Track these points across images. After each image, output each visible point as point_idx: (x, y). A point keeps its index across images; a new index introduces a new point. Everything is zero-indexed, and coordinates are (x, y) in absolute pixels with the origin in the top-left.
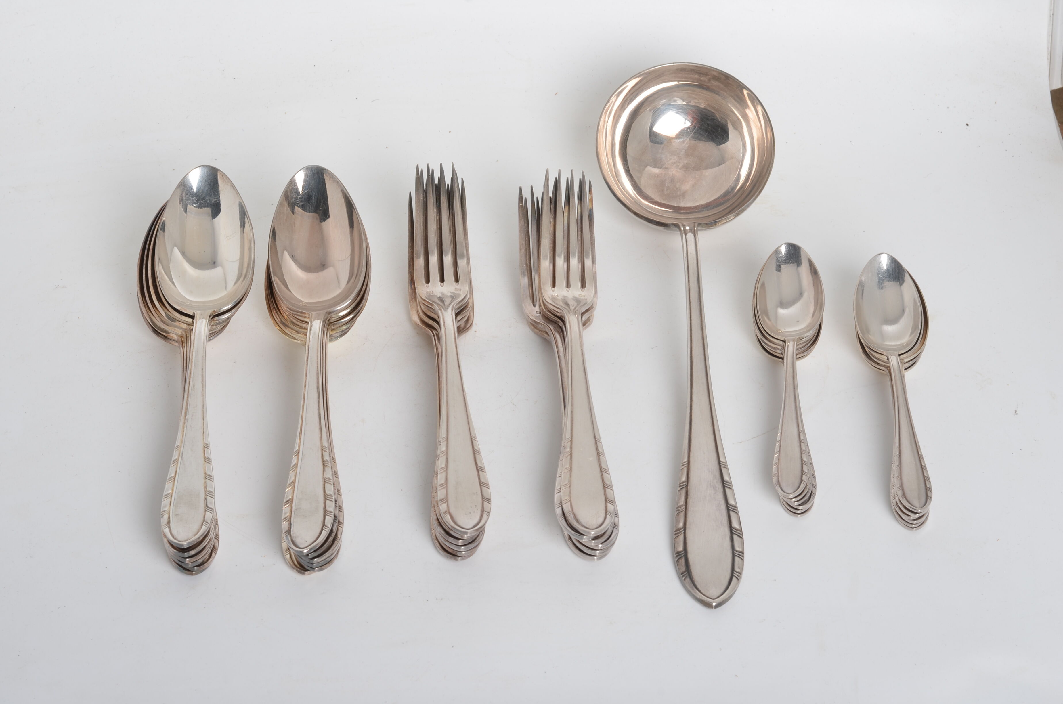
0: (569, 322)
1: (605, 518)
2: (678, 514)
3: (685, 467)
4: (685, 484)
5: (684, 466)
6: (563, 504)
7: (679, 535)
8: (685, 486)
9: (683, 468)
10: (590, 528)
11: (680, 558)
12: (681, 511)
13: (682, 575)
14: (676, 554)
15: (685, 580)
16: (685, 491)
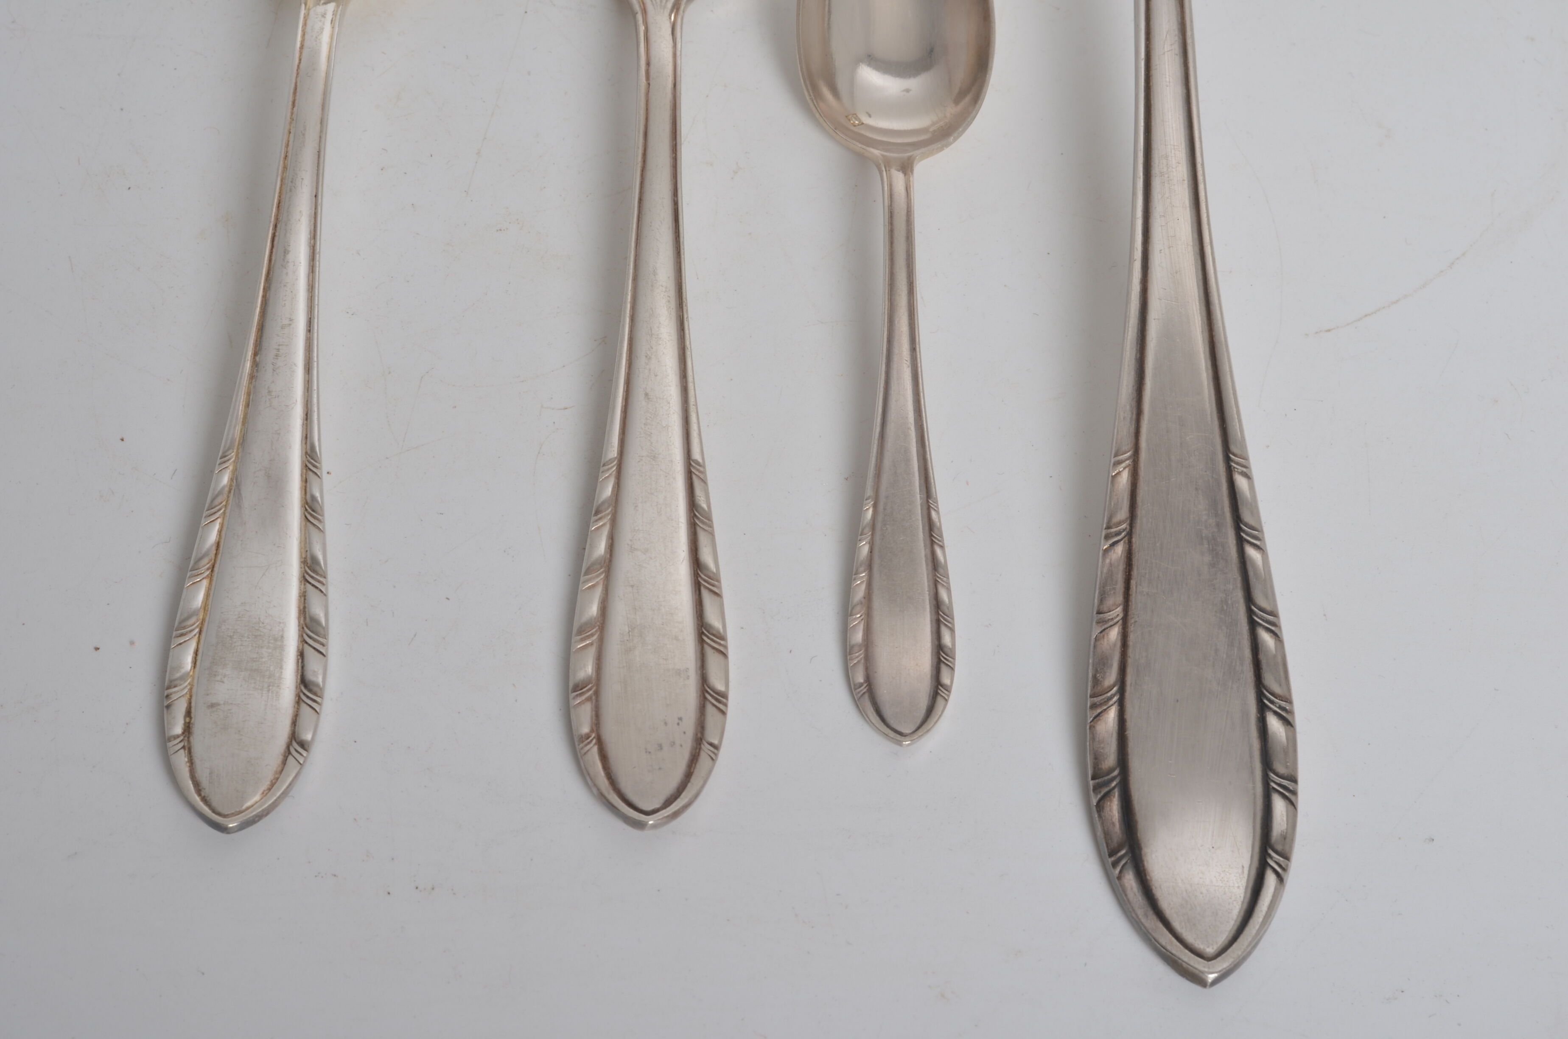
2: (1101, 632)
3: (1124, 468)
4: (1124, 530)
5: (1120, 468)
7: (1105, 710)
8: (1123, 534)
9: (1119, 473)
11: (1107, 795)
12: (1111, 623)
13: (1113, 859)
14: (1093, 778)
15: (1120, 877)
16: (1124, 551)
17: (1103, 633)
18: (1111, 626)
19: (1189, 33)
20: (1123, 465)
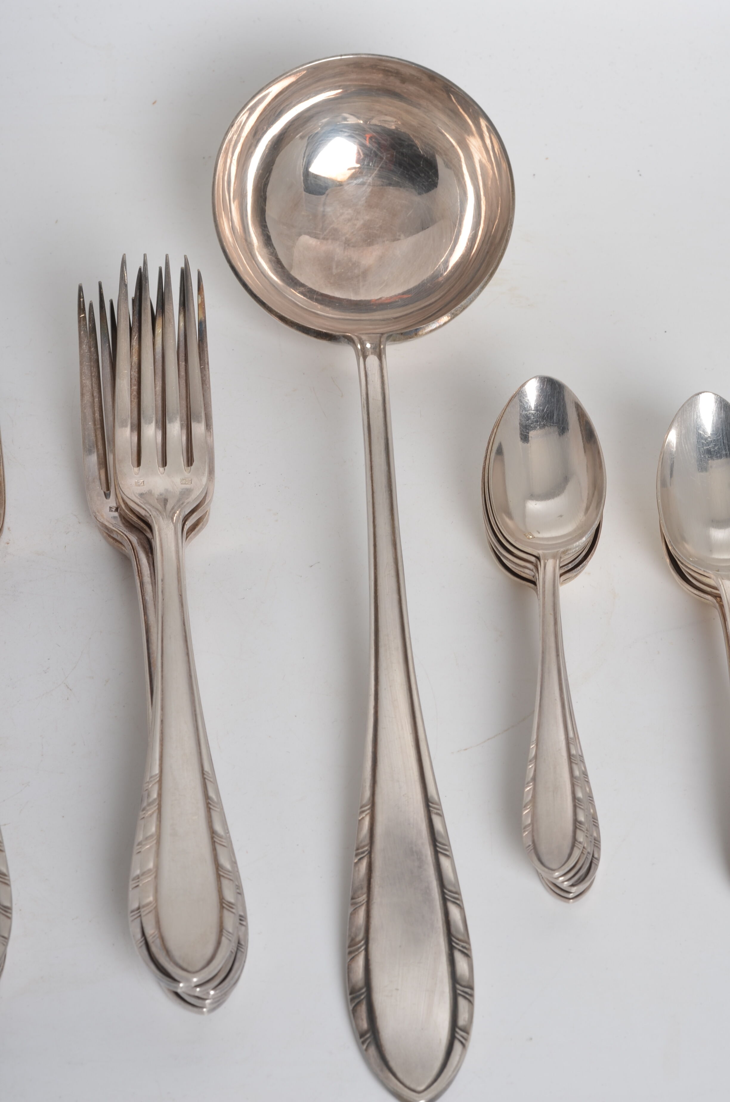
0: (161, 540)
1: (219, 943)
2: (354, 910)
3: (366, 815)
4: (366, 850)
5: (364, 815)
6: (143, 914)
7: (357, 955)
8: (366, 853)
9: (363, 818)
10: (190, 969)
11: (359, 1003)
12: (360, 904)
13: (363, 1039)
14: (351, 994)
15: (366, 1050)
16: (367, 864)
18: (360, 906)
19: (400, 564)
20: (366, 813)
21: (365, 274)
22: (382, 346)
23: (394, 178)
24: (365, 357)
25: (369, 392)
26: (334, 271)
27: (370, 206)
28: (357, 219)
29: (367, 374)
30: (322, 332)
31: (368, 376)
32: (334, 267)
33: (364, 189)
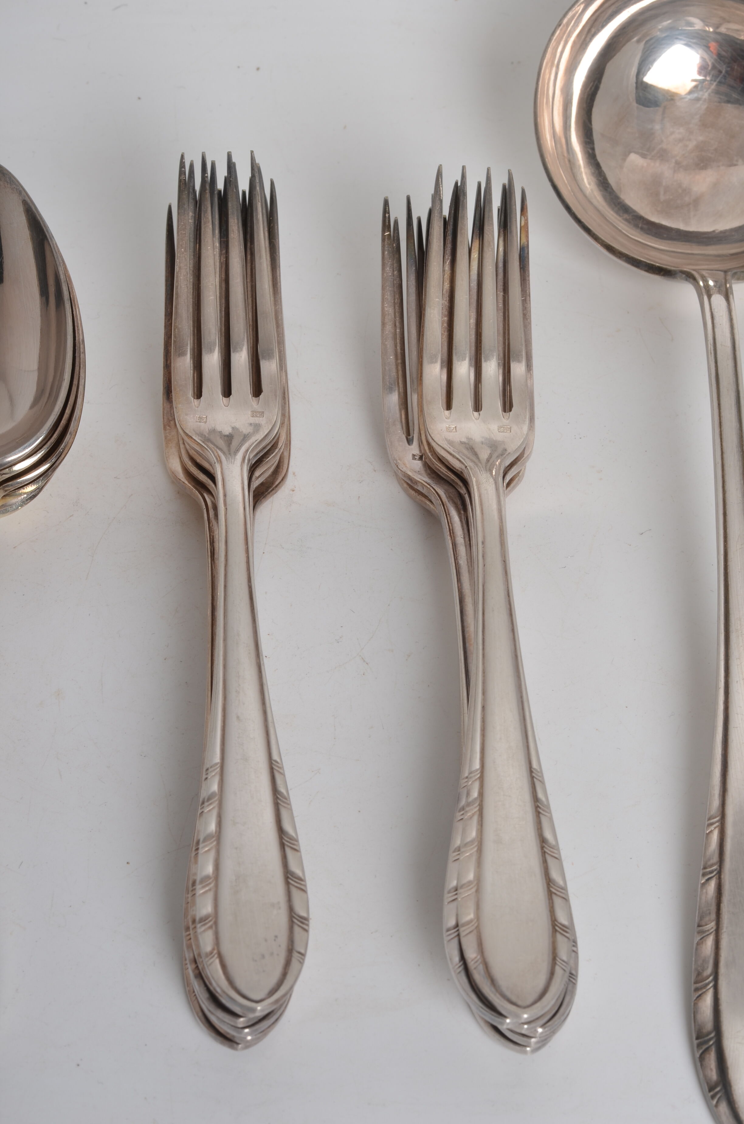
0: (480, 496)
1: (552, 973)
2: (701, 939)
3: (715, 828)
4: (715, 870)
5: (712, 828)
6: (462, 934)
7: (704, 992)
8: (715, 873)
9: (711, 832)
10: (520, 1003)
11: (707, 1050)
12: (707, 933)
13: (712, 1093)
14: (697, 1038)
15: (716, 1106)
16: (715, 885)
17: (702, 940)
18: (708, 935)
20: (715, 826)
21: (696, 202)
22: (728, 285)
23: (734, 95)
24: (709, 297)
25: (717, 337)
26: (662, 198)
27: (704, 125)
28: (690, 140)
29: (714, 316)
30: (655, 265)
31: (715, 318)
32: (662, 192)
33: (698, 105)
